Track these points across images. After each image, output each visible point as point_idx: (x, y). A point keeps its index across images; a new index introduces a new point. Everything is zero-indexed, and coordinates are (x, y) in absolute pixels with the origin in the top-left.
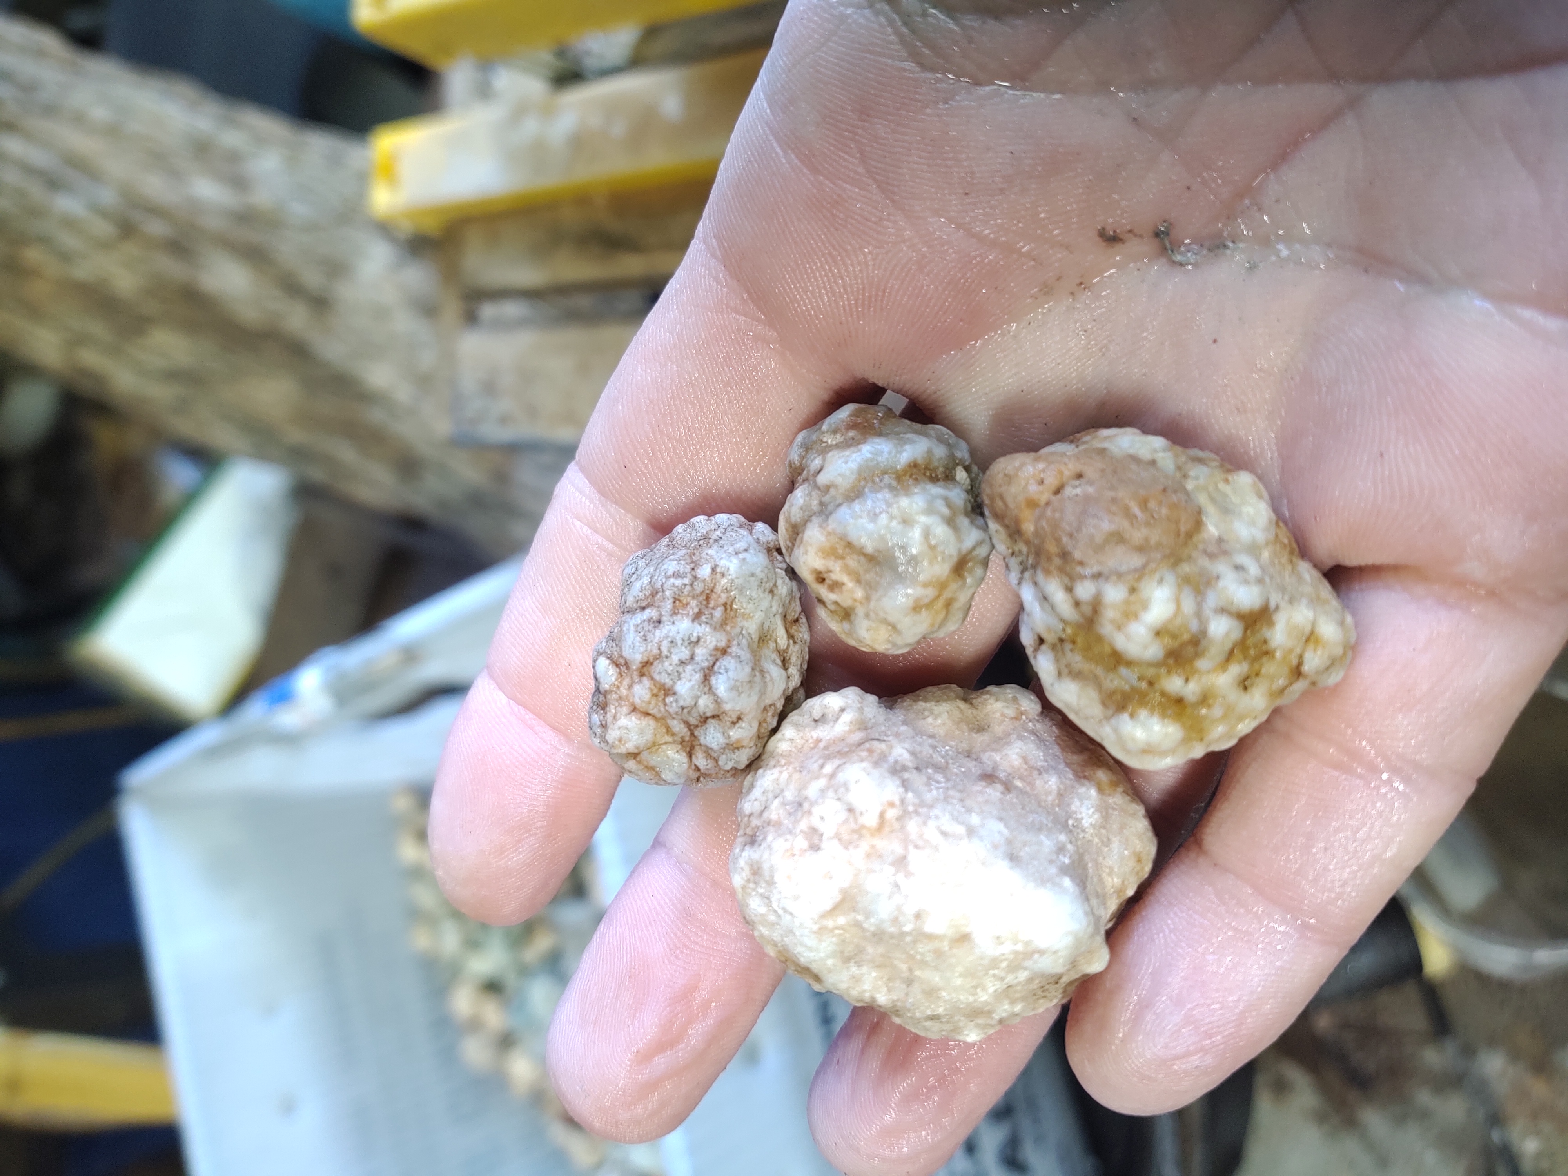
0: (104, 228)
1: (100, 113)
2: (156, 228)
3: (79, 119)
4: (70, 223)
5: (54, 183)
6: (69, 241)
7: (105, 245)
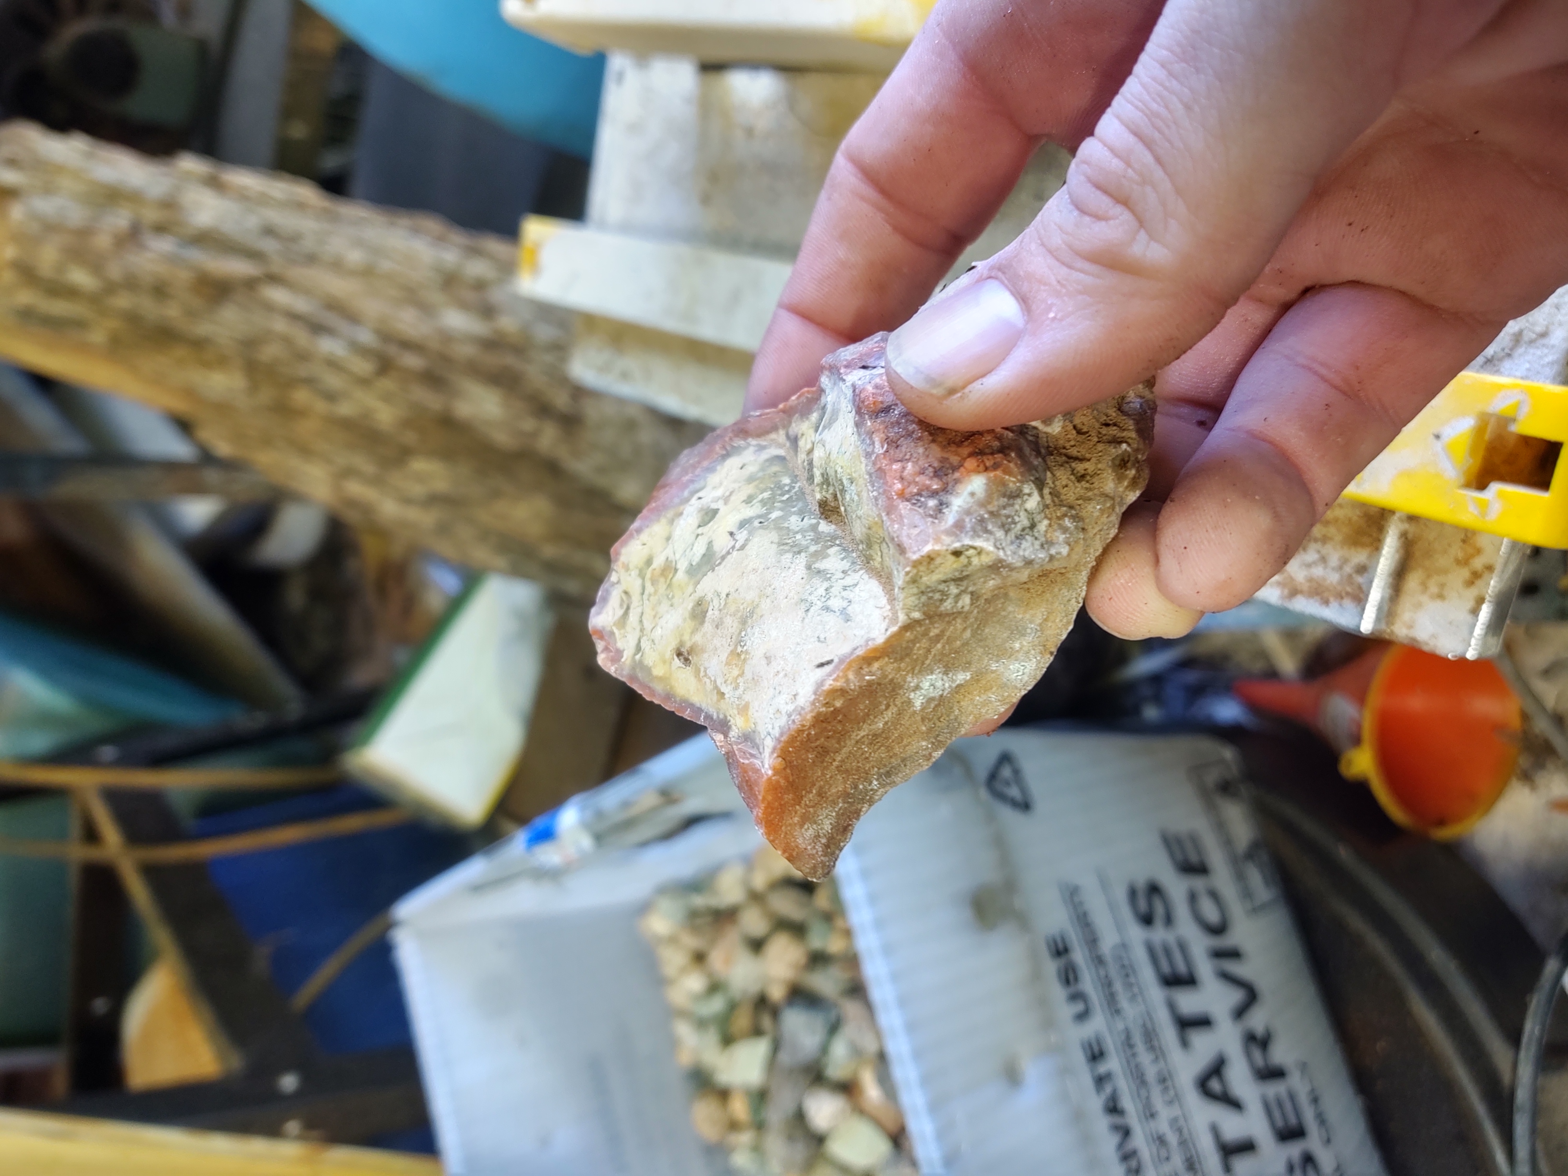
0: (363, 367)
1: (355, 257)
2: (412, 361)
3: (337, 266)
4: (333, 364)
5: (317, 328)
6: (333, 381)
7: (364, 382)
